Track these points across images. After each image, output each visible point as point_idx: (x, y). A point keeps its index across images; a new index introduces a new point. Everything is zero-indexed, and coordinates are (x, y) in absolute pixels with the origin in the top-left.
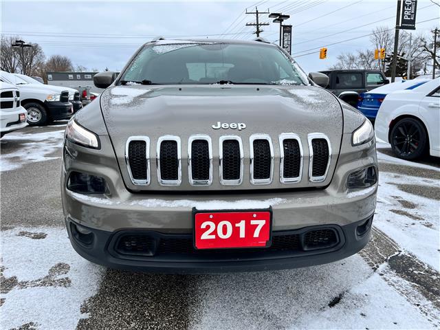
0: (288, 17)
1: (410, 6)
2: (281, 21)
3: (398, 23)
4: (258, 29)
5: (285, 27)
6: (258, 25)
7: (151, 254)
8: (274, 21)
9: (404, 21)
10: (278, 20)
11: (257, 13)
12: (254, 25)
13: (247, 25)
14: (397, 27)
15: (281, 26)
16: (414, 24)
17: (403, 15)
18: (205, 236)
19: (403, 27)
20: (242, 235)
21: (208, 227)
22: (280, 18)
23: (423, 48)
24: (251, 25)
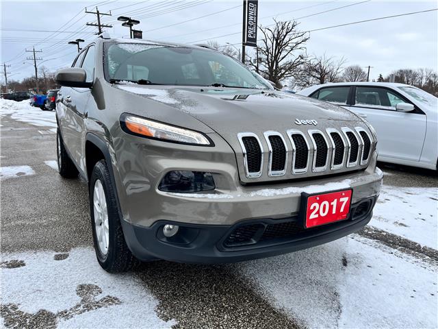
0: (138, 22)
1: (252, 26)
2: (131, 25)
3: (244, 40)
4: (100, 29)
5: (135, 31)
6: (99, 26)
7: (254, 242)
8: (123, 25)
9: (248, 39)
10: (128, 24)
11: (98, 13)
12: (95, 25)
13: (88, 25)
14: (243, 44)
15: (131, 30)
16: (256, 41)
17: (248, 34)
18: (313, 216)
19: (248, 44)
20: (334, 212)
21: (315, 207)
22: (129, 22)
23: (250, 63)
24: (91, 25)
